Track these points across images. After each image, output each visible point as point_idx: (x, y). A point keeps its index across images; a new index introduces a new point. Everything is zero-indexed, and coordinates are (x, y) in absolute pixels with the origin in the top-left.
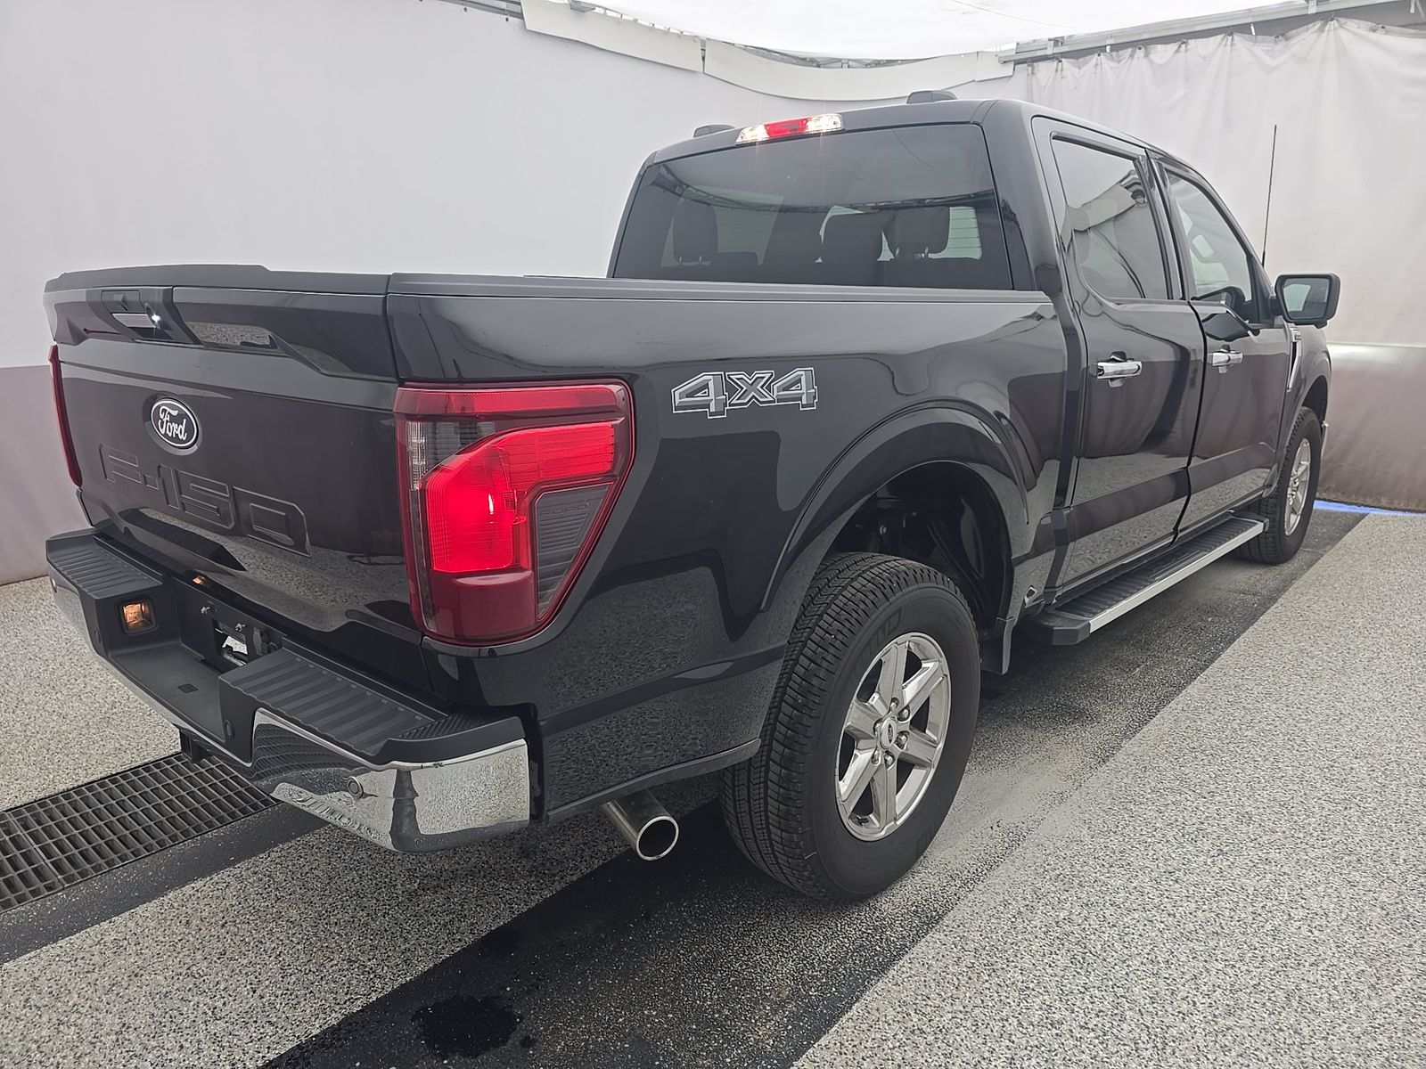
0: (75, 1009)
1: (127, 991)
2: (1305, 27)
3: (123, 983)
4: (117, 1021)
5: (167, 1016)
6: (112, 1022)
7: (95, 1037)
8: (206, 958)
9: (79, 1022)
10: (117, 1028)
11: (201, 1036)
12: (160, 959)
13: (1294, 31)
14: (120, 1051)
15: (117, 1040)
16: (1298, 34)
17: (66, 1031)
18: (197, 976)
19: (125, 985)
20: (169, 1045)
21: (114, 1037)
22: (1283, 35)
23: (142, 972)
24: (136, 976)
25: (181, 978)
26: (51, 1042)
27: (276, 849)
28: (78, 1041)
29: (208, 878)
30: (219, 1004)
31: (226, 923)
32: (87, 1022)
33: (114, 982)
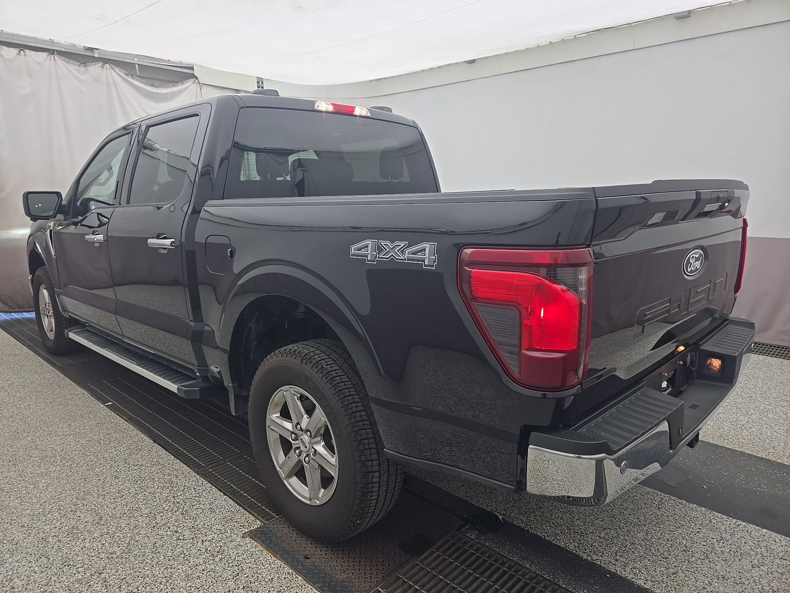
0: (762, 591)
1: (735, 576)
2: (94, 63)
3: (732, 580)
4: (753, 571)
5: (735, 555)
6: (756, 573)
7: (768, 574)
8: (692, 556)
9: (767, 585)
10: (757, 569)
11: (735, 539)
12: (707, 573)
13: (90, 64)
14: (766, 562)
15: (762, 565)
16: (91, 65)
17: (775, 587)
18: (705, 555)
19: (732, 579)
20: (748, 547)
21: (762, 567)
22: (85, 63)
23: (720, 576)
24: (724, 577)
25: (711, 560)
26: (785, 588)
27: (589, 558)
28: (776, 579)
29: (633, 580)
30: (715, 540)
31: (663, 558)
32: (764, 582)
33: (735, 584)
